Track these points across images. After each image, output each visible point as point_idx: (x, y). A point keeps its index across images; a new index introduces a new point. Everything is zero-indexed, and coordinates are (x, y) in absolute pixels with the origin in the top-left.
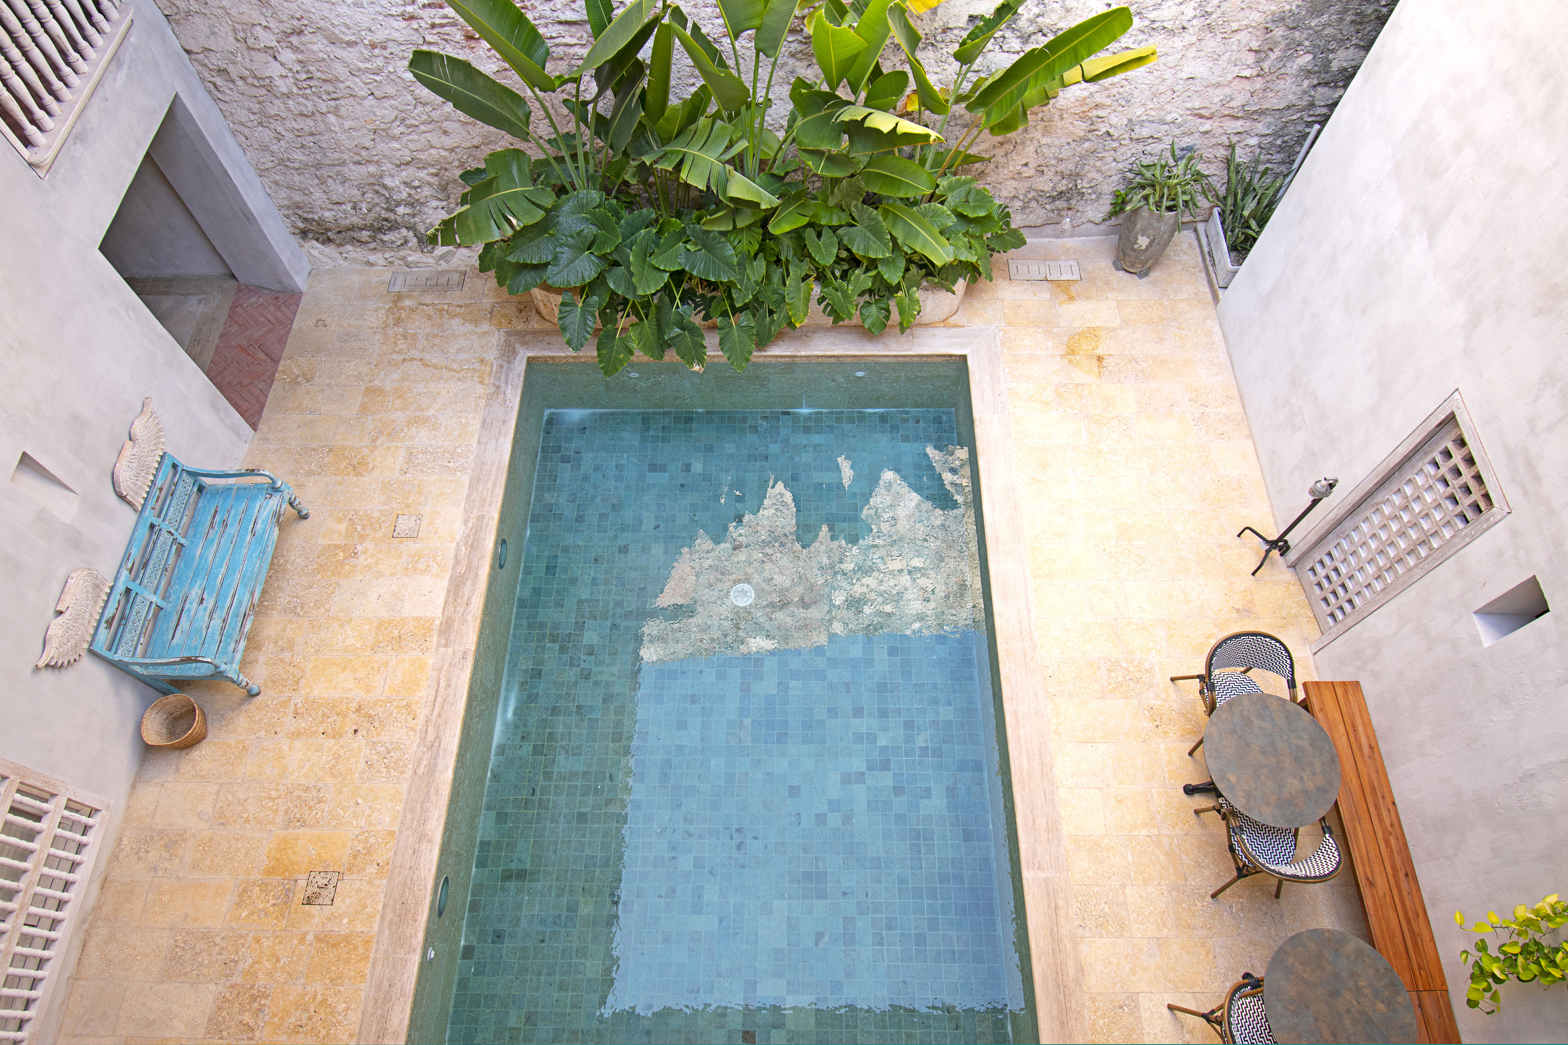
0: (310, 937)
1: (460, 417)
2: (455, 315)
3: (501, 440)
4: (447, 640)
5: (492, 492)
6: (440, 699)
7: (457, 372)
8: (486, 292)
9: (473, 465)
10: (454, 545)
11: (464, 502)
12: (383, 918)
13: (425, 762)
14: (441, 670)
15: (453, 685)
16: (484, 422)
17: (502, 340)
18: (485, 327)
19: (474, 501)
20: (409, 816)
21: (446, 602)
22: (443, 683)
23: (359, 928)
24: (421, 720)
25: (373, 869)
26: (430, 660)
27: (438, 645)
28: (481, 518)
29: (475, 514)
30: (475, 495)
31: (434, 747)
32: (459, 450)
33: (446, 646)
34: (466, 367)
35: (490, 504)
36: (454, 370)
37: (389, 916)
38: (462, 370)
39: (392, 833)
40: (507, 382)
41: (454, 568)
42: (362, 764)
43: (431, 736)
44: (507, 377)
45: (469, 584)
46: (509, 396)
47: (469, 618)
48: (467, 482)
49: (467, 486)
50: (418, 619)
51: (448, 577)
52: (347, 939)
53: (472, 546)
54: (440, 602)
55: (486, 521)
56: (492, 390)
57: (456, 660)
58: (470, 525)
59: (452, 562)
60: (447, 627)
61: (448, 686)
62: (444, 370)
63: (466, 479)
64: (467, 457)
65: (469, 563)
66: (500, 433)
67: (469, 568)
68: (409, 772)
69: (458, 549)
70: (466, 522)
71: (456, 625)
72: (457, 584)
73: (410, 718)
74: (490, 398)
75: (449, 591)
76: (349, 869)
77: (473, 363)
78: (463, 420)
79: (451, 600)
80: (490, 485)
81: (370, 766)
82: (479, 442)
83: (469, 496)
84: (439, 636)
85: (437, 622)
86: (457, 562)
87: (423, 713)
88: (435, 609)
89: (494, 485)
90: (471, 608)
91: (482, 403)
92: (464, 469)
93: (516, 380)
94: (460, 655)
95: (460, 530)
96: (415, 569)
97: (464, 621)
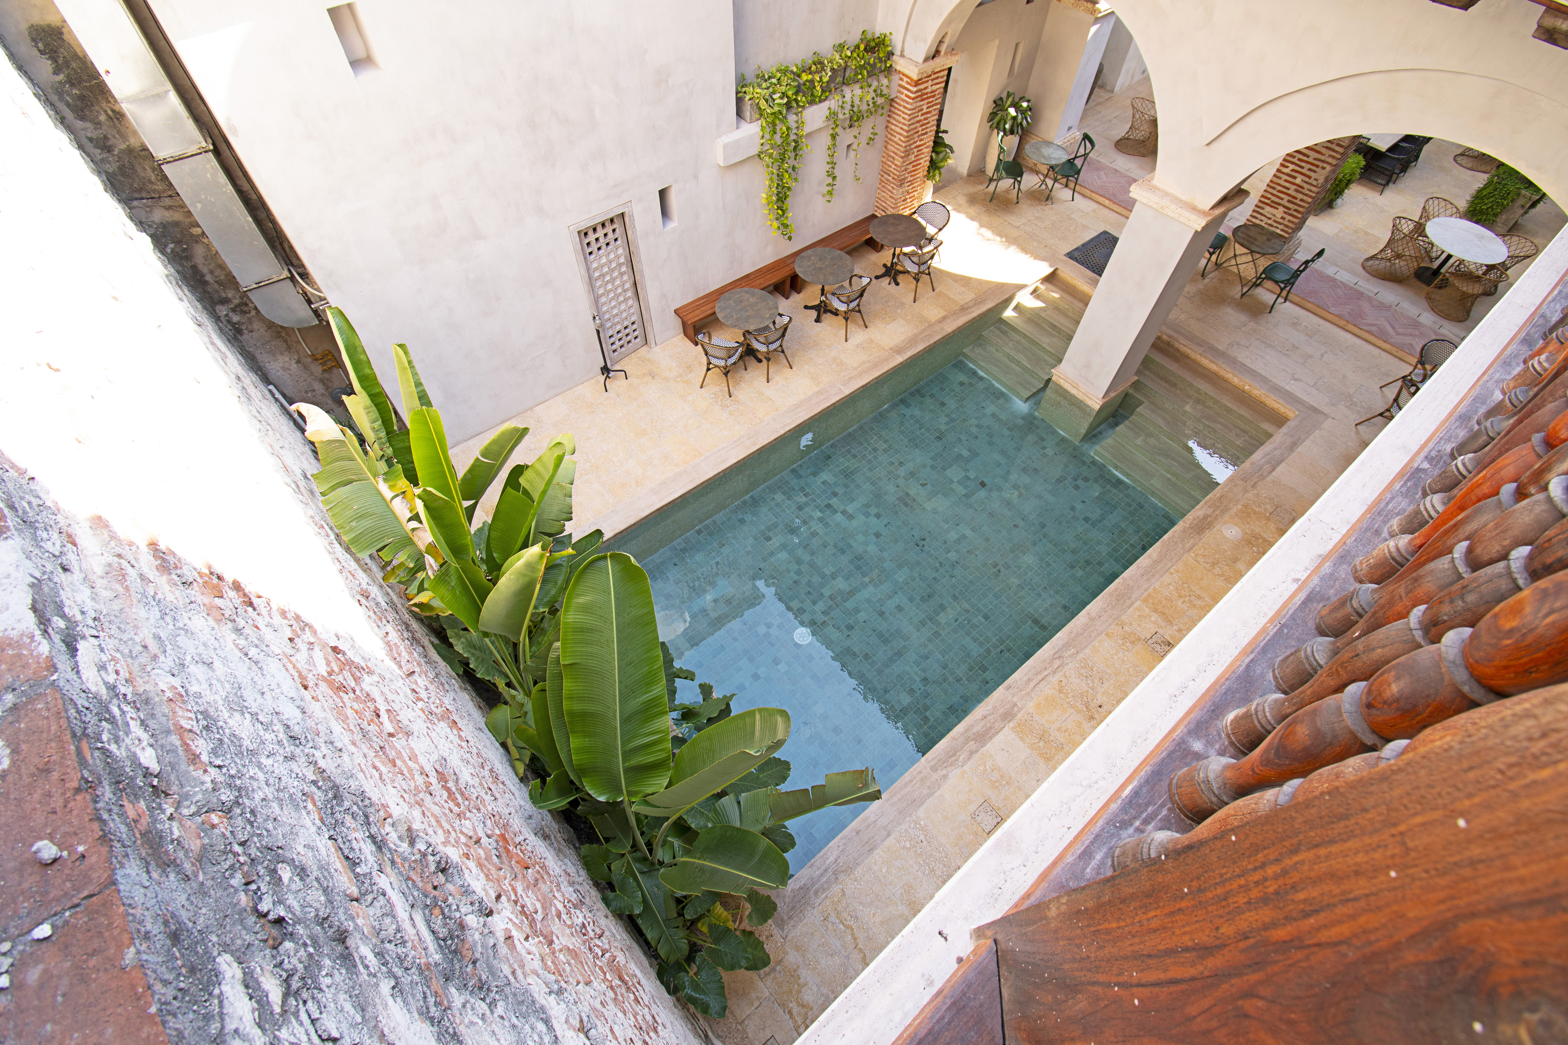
0: (1175, 628)
1: (885, 877)
2: (803, 1006)
3: (872, 819)
4: (1012, 708)
5: (912, 781)
6: (1040, 677)
7: (852, 929)
8: (756, 1004)
9: (908, 819)
10: (965, 767)
11: (936, 795)
12: (1132, 604)
13: (1069, 653)
14: (1028, 694)
15: (1026, 678)
16: (871, 850)
17: (792, 923)
18: (792, 958)
19: (929, 787)
20: (1093, 635)
21: (997, 733)
22: (1032, 684)
23: (1147, 610)
24: (1058, 676)
25: (1126, 628)
26: (1030, 706)
27: (1020, 710)
28: (934, 769)
29: (936, 776)
30: (925, 792)
31: (1058, 655)
32: (908, 845)
33: (1015, 705)
34: (841, 926)
35: (920, 772)
36: (853, 934)
37: (1129, 602)
38: (847, 927)
39: (1107, 635)
40: (826, 870)
41: (977, 751)
42: (1106, 684)
43: (1057, 663)
44: (822, 875)
45: (975, 730)
46: (836, 853)
47: (990, 707)
48: (921, 809)
49: (925, 806)
50: (1022, 739)
51: (984, 749)
52: (1155, 611)
53: (954, 754)
54: (1000, 737)
55: (933, 763)
56: (842, 877)
57: (1016, 690)
58: (944, 772)
59: (976, 757)
60: (1008, 716)
61: (1030, 680)
62: (860, 946)
63: (921, 812)
64: (906, 831)
65: (965, 743)
66: (868, 826)
67: (967, 740)
68: (1080, 656)
69: (965, 762)
70: (945, 777)
71: (1001, 711)
72: (983, 737)
73: (1063, 684)
74: (848, 870)
75: (991, 738)
76: (1139, 639)
77: (833, 924)
78: (884, 870)
79: (993, 731)
80: (909, 789)
81: (1101, 679)
82: (889, 835)
83: (930, 795)
84: (1016, 715)
85: (1011, 725)
86: (972, 753)
87: (1054, 679)
88: (1006, 736)
89: (906, 785)
90: (985, 713)
91: (859, 871)
92: (916, 823)
93: (817, 864)
94: (1011, 691)
95: (954, 774)
96: (1002, 776)
97: (995, 708)
